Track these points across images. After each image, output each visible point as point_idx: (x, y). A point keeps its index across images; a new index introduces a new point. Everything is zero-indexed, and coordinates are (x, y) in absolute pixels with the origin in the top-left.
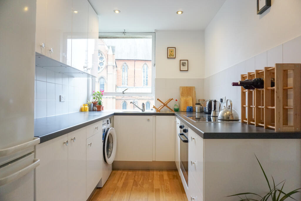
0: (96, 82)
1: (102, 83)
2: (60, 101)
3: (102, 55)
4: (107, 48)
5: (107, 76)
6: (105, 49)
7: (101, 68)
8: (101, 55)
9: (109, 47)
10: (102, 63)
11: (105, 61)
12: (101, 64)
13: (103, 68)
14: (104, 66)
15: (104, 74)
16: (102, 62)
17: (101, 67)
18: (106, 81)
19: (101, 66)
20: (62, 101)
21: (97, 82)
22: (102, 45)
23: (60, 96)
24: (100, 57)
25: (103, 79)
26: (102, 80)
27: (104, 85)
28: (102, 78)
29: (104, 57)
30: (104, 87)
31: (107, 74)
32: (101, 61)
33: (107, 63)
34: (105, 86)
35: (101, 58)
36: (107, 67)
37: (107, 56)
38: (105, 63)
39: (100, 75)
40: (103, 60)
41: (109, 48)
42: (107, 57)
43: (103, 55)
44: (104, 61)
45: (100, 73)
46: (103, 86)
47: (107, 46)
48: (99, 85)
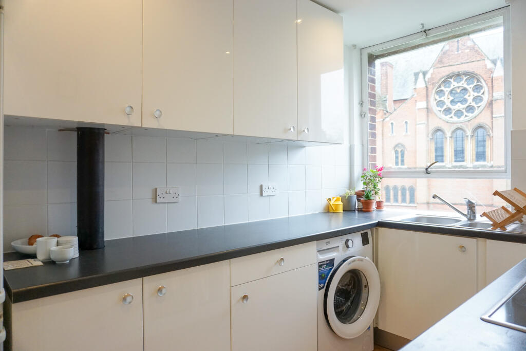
0: (467, 136)
1: (481, 139)
2: (261, 194)
3: (478, 81)
4: (490, 65)
5: (492, 122)
6: (486, 68)
7: (479, 107)
8: (476, 82)
9: (494, 62)
10: (479, 98)
11: (486, 93)
12: (477, 99)
13: (481, 108)
14: (483, 104)
15: (484, 119)
16: (480, 94)
17: (478, 105)
18: (491, 132)
19: (476, 103)
20: (264, 194)
21: (470, 137)
22: (479, 61)
23: (261, 186)
24: (475, 86)
25: (483, 130)
26: (480, 131)
27: (484, 141)
28: (480, 127)
29: (484, 84)
30: (484, 146)
31: (492, 118)
32: (476, 94)
33: (491, 95)
34: (488, 143)
35: (477, 89)
36: (490, 104)
37: (490, 81)
38: (486, 98)
39: (475, 123)
40: (482, 91)
41: (495, 64)
42: (490, 84)
43: (482, 80)
44: (483, 94)
45: (475, 117)
46: (482, 143)
47: (491, 60)
48: (474, 142)
